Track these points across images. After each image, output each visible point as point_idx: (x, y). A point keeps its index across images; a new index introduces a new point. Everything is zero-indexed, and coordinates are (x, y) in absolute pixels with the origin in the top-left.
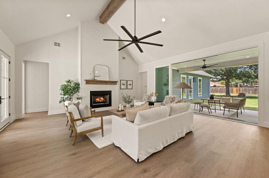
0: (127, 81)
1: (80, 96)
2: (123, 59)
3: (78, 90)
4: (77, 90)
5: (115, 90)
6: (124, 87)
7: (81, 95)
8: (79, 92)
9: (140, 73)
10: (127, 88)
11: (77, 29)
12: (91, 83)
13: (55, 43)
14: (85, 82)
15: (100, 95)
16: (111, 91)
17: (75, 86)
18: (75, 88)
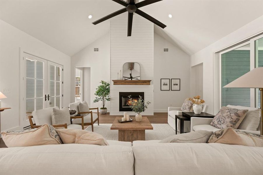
0: (171, 80)
2: (165, 51)
5: (149, 91)
6: (167, 87)
7: (110, 96)
9: (193, 67)
10: (171, 89)
12: (119, 83)
13: (95, 49)
14: (113, 82)
16: (143, 92)
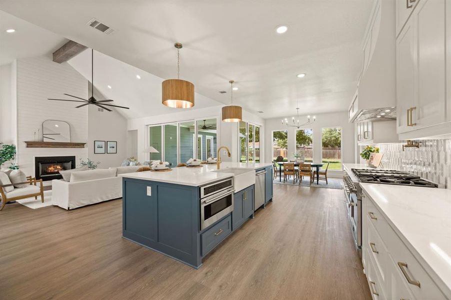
0: (106, 143)
1: (16, 165)
2: (99, 111)
3: (11, 156)
4: (9, 155)
7: (17, 162)
8: (13, 159)
9: (129, 131)
10: (106, 152)
11: (10, 65)
12: (36, 146)
14: (25, 145)
15: (55, 163)
16: (75, 157)
17: (6, 150)
18: (7, 153)
